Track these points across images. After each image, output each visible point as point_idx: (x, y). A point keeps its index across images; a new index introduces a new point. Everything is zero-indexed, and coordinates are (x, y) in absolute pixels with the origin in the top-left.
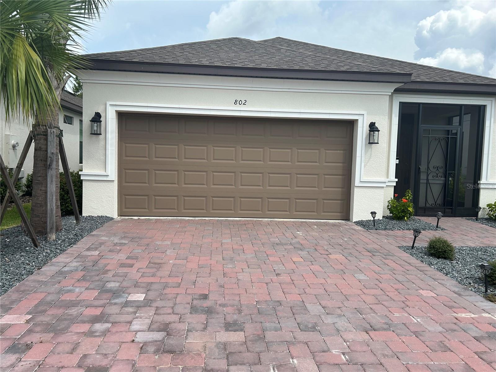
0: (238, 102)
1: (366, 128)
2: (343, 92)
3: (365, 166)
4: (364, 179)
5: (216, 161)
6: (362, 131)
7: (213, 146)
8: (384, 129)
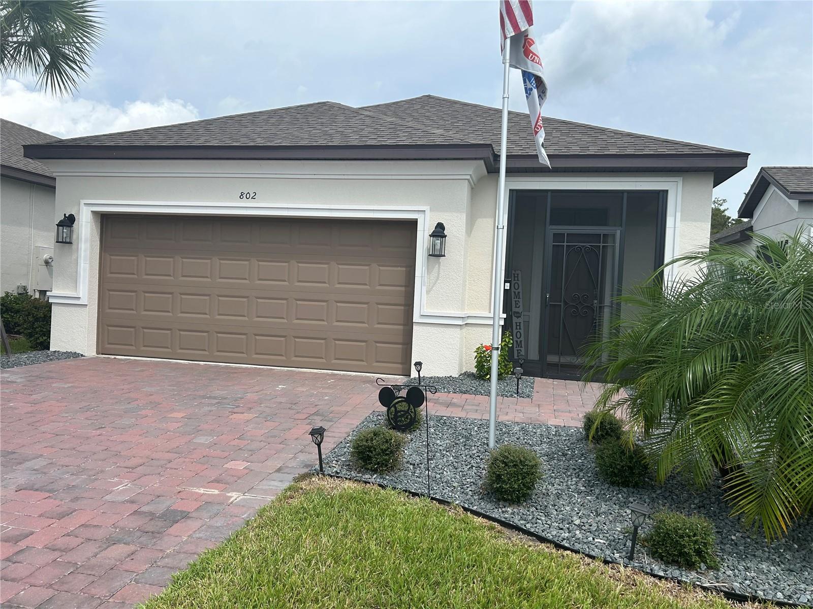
0: (244, 196)
1: (429, 233)
2: (394, 177)
3: (428, 292)
4: (427, 311)
5: (222, 280)
6: (423, 238)
7: (219, 259)
8: (460, 233)
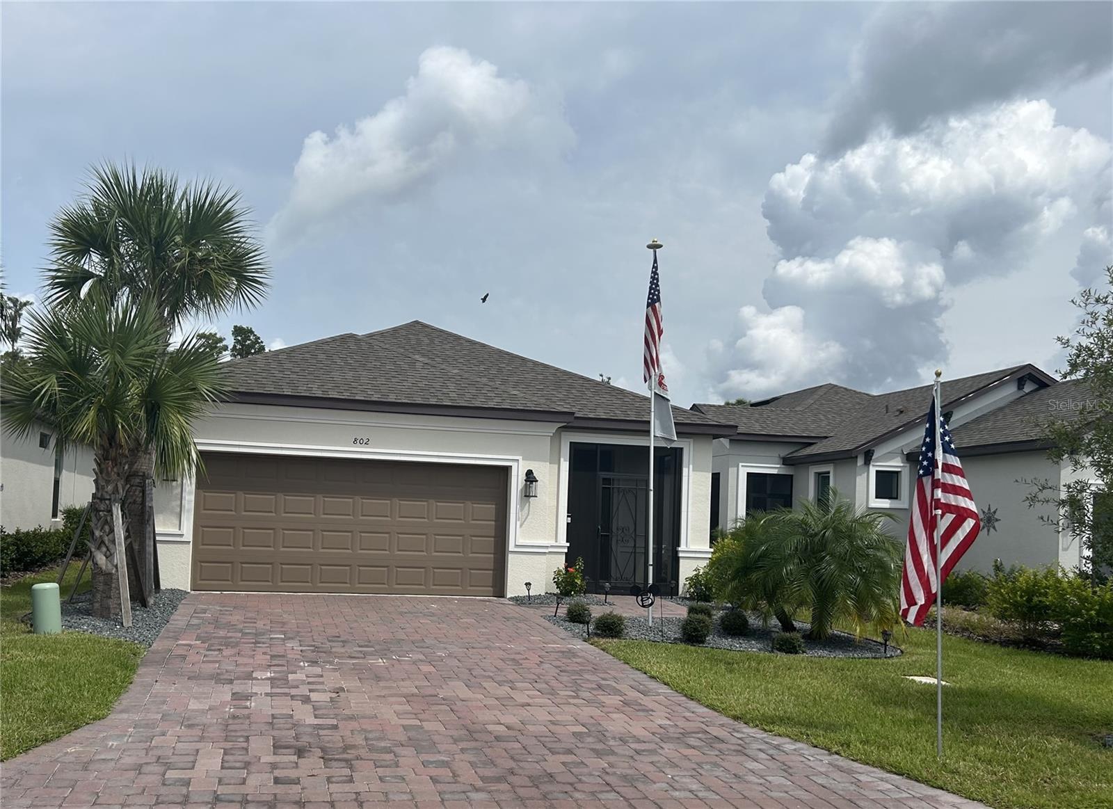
0: (358, 441)
1: (522, 477)
3: (521, 526)
4: (521, 541)
5: (326, 516)
6: (517, 482)
7: (324, 497)
8: (546, 479)
